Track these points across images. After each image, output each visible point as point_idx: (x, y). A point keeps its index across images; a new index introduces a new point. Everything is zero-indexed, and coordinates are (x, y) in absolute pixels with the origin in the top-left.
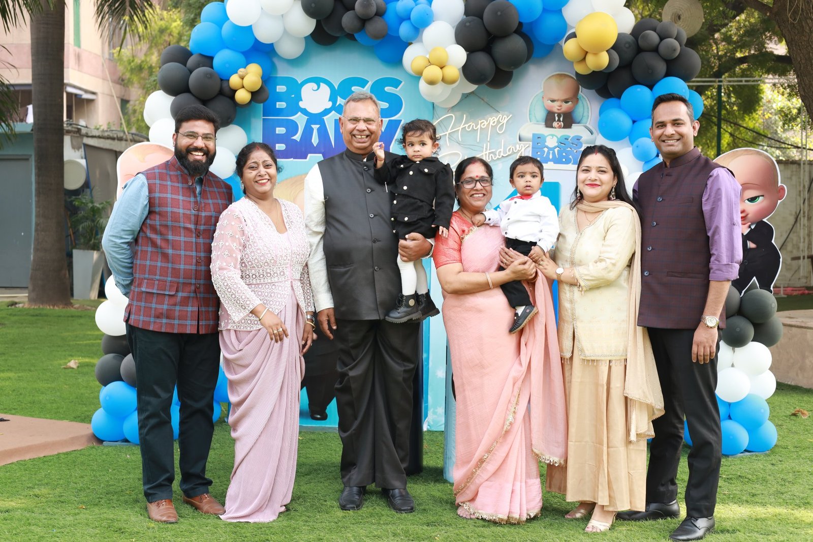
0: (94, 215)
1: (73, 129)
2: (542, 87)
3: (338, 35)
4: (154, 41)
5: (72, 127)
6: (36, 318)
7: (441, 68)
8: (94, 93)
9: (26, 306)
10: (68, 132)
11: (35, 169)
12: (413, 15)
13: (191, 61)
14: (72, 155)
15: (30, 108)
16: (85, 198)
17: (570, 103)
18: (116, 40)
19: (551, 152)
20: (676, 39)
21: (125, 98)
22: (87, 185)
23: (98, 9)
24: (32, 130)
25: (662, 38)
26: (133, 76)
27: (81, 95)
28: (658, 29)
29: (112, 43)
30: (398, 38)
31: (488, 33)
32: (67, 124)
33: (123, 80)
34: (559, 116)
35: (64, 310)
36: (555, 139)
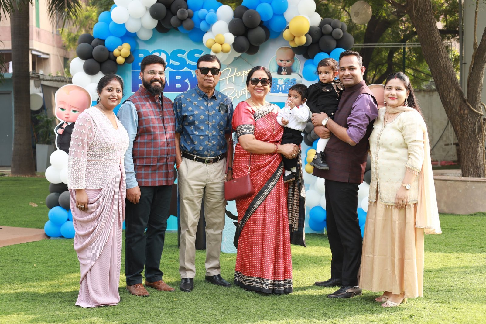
0: (48, 125)
1: (35, 76)
2: (276, 54)
3: (169, 28)
4: (83, 24)
5: (35, 75)
6: (15, 182)
7: (221, 45)
8: (48, 54)
9: (10, 176)
10: (33, 78)
11: (14, 99)
12: (207, 18)
13: (94, 42)
14: (34, 90)
15: (11, 63)
16: (42, 115)
17: (290, 62)
18: (61, 23)
19: (281, 87)
20: (341, 29)
21: (66, 57)
22: (43, 108)
23: (49, 7)
24: (12, 77)
25: (334, 28)
26: (70, 44)
27: (40, 56)
28: (332, 24)
29: (58, 25)
30: (200, 29)
31: (246, 27)
32: (32, 73)
33: (64, 46)
34: (285, 69)
35: (31, 178)
36: (283, 81)
